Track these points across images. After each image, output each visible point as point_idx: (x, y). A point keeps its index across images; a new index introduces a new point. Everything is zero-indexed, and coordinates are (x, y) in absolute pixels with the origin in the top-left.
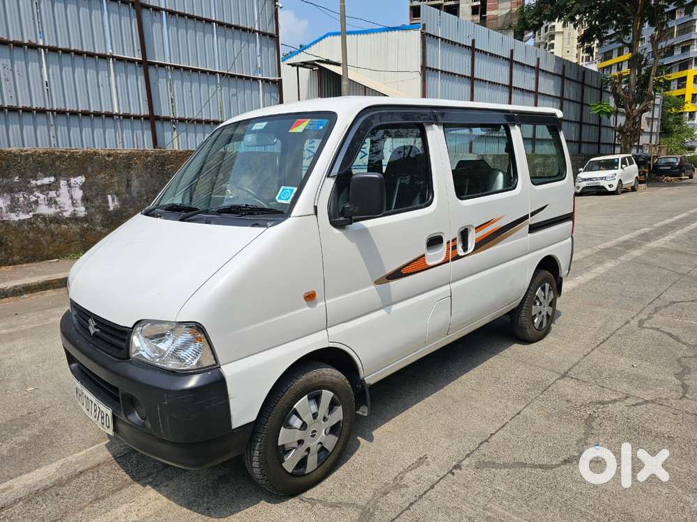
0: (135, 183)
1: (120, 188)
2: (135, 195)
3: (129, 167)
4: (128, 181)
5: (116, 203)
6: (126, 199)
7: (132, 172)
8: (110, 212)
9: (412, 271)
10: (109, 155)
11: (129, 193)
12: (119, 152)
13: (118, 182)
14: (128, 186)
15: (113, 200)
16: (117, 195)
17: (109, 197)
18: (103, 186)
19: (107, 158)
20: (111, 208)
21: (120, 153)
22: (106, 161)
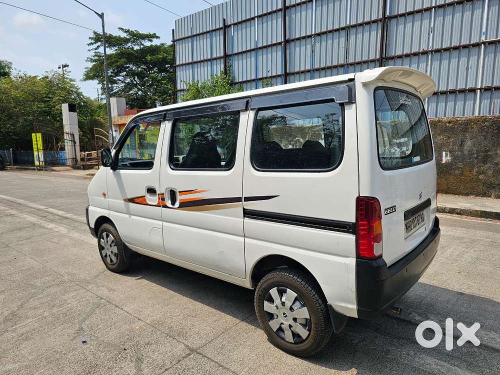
0: (469, 143)
1: (455, 147)
2: (466, 152)
3: (465, 130)
4: (462, 141)
5: (448, 158)
6: (457, 156)
7: (467, 135)
8: (442, 164)
9: (140, 202)
10: (450, 122)
11: (462, 151)
12: (458, 119)
13: (453, 142)
14: (462, 145)
15: (446, 155)
16: (450, 152)
17: (444, 153)
18: (441, 144)
19: (448, 124)
20: (444, 161)
21: (460, 120)
22: (446, 127)
